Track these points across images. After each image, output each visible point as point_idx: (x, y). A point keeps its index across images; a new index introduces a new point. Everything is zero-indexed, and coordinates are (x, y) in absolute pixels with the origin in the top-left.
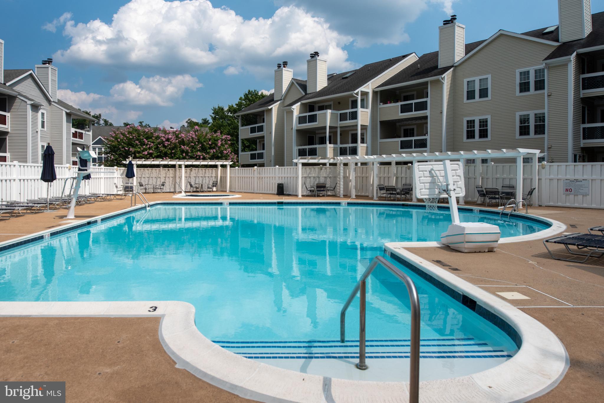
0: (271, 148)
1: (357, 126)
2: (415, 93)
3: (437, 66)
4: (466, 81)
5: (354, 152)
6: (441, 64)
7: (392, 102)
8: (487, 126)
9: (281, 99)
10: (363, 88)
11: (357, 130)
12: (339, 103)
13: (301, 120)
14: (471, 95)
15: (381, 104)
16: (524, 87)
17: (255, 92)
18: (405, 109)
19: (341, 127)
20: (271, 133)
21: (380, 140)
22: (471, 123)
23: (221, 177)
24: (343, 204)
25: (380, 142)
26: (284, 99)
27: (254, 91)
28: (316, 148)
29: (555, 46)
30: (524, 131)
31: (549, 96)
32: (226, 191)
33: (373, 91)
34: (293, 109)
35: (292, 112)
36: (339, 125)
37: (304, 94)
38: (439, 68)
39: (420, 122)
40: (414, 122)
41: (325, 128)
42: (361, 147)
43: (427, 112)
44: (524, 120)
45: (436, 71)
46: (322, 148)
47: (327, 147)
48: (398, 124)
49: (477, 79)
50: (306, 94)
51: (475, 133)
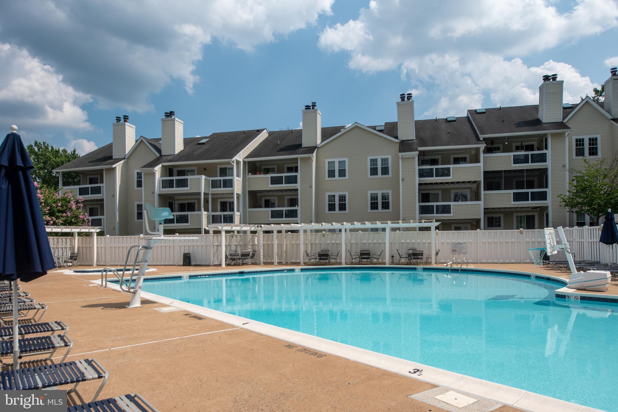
0: (115, 214)
1: (233, 193)
2: (275, 167)
3: (301, 145)
4: (327, 161)
5: (229, 220)
6: (306, 143)
7: (262, 173)
8: (345, 201)
9: (125, 158)
10: (236, 158)
11: (233, 198)
12: (205, 169)
13: (167, 184)
14: (331, 174)
15: (250, 174)
16: (374, 171)
17: (44, 145)
18: (274, 181)
19: (212, 194)
20: (114, 196)
21: (248, 210)
22: (331, 198)
23: (78, 248)
24: (297, 270)
25: (249, 211)
26: (128, 158)
27: (42, 144)
28: (188, 215)
29: (398, 142)
30: (374, 206)
31: (403, 180)
32: (91, 265)
33: (243, 161)
34: (156, 171)
35: (154, 174)
36: (210, 192)
37: (158, 155)
38: (303, 146)
39: (280, 194)
40: (275, 193)
41: (199, 194)
42: (237, 215)
43: (298, 186)
44: (374, 198)
45: (300, 149)
46: (195, 215)
47: (202, 214)
48: (258, 195)
49: (337, 161)
50: (161, 156)
51: (345, 206)
